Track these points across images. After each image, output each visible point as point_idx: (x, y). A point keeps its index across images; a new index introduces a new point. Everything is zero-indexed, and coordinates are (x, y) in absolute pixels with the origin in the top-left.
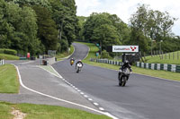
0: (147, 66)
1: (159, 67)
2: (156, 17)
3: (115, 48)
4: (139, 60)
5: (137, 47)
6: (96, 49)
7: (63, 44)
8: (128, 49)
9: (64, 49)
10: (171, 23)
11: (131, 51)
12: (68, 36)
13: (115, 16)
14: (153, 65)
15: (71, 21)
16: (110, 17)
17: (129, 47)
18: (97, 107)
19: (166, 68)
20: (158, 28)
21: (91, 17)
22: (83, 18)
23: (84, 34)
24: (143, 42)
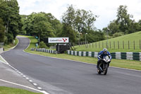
0: (76, 54)
1: (85, 54)
2: (82, 14)
3: (51, 40)
4: (69, 49)
5: (68, 38)
6: (36, 41)
7: (9, 37)
8: (61, 40)
9: (10, 41)
10: (93, 19)
11: (63, 42)
12: (13, 31)
13: (50, 14)
14: (80, 52)
15: (15, 19)
16: (46, 15)
17: (61, 39)
18: (36, 87)
19: (90, 55)
20: (84, 24)
21: (31, 16)
22: (24, 16)
23: (26, 29)
24: (72, 35)
